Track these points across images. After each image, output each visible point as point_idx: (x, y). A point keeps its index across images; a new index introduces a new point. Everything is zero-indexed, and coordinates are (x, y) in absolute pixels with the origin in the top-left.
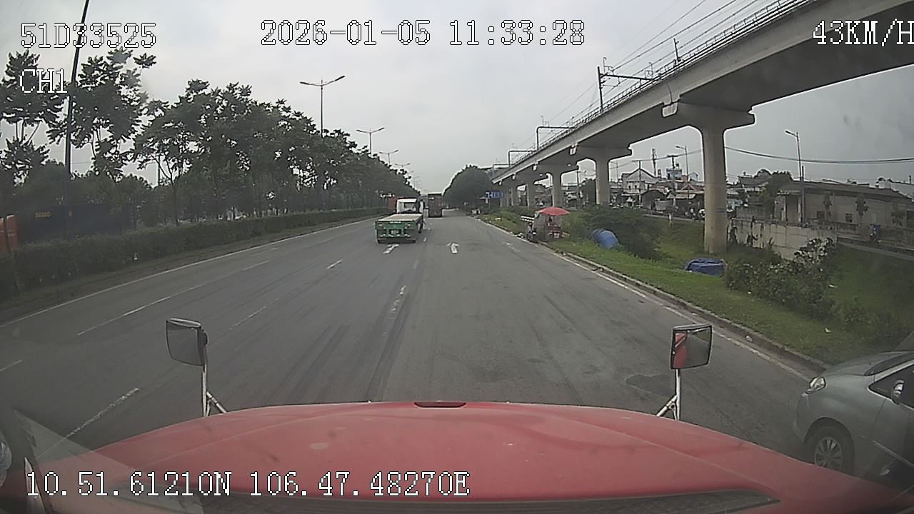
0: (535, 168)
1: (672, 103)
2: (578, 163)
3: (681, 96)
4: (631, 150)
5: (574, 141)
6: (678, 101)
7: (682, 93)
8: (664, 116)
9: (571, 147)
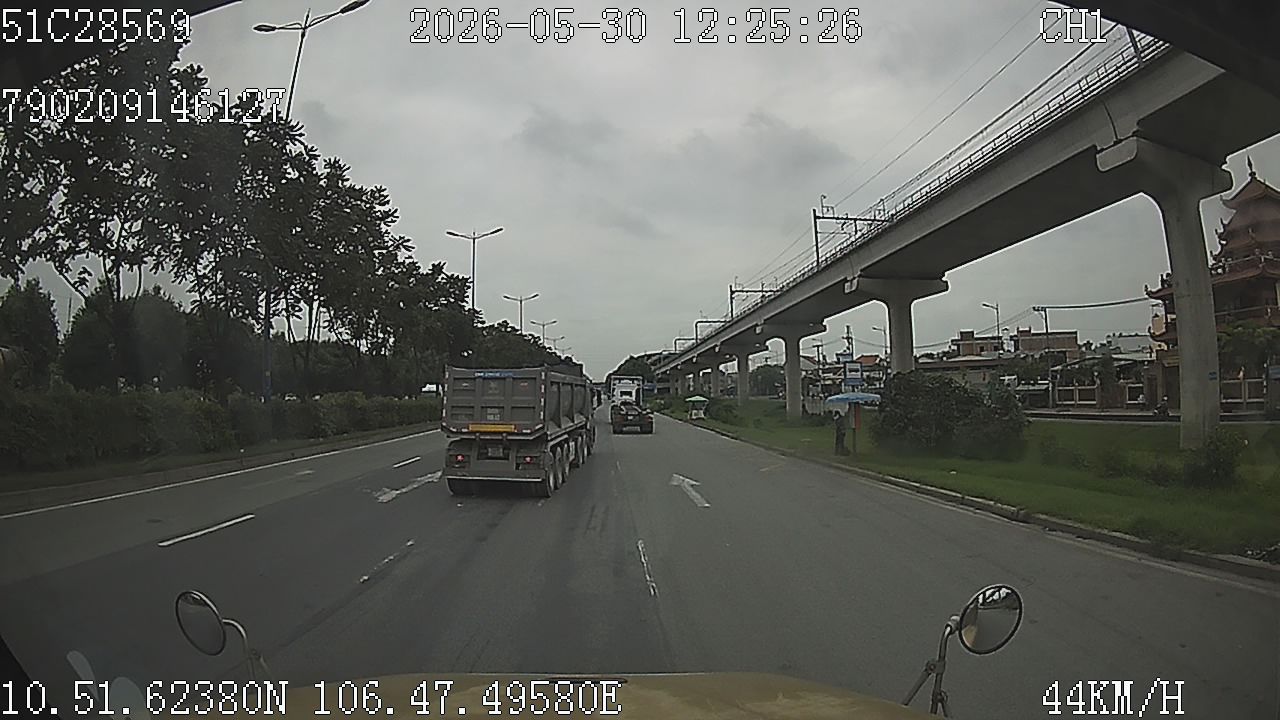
0: (717, 349)
1: (854, 278)
2: (768, 343)
3: (861, 271)
4: (825, 326)
5: (760, 317)
6: (859, 276)
7: (863, 267)
8: (847, 291)
9: (757, 325)
